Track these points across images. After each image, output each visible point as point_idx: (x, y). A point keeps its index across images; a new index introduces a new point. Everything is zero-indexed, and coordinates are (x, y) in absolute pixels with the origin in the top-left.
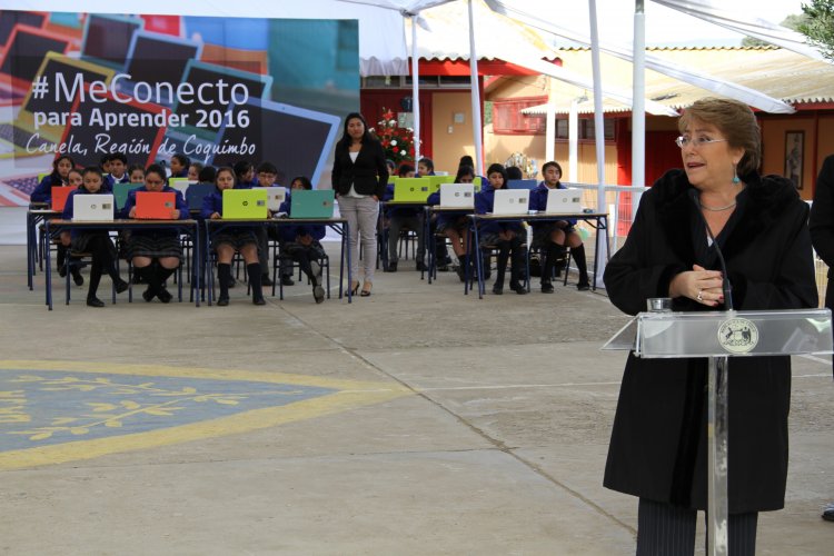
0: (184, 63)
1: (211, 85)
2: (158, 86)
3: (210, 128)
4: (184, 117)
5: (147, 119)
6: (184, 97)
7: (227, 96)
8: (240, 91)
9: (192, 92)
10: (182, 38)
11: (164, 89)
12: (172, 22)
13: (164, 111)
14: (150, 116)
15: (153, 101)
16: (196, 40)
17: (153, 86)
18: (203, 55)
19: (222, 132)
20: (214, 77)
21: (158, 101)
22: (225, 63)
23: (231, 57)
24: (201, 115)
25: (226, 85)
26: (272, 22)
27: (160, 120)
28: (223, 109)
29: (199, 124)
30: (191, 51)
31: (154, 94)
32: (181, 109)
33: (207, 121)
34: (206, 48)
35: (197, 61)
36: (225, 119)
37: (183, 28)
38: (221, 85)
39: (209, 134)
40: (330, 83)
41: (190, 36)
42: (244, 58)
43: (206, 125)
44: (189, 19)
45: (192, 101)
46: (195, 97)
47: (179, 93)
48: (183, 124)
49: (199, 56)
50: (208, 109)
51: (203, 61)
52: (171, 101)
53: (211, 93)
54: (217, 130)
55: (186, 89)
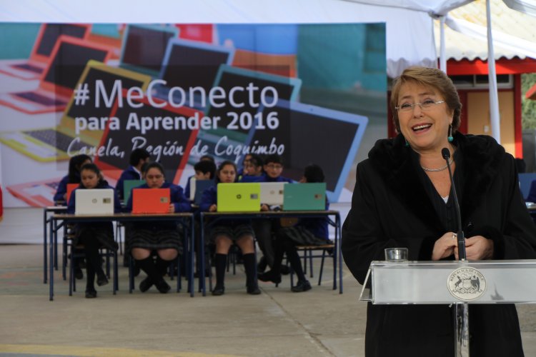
0: (216, 69)
1: (241, 89)
2: (192, 90)
3: (240, 130)
4: (216, 119)
5: (180, 122)
6: (217, 101)
7: (257, 99)
8: (269, 94)
9: (223, 96)
10: (215, 45)
11: (198, 93)
12: (205, 30)
13: (197, 115)
14: (183, 119)
15: (187, 105)
16: (229, 46)
17: (187, 91)
18: (235, 61)
19: (252, 134)
20: (244, 81)
21: (192, 104)
22: (255, 68)
23: (259, 63)
24: (232, 118)
25: (257, 88)
27: (193, 123)
28: (253, 112)
29: (231, 126)
30: (223, 57)
31: (188, 98)
32: (212, 112)
33: (238, 123)
34: (238, 55)
35: (229, 66)
36: (255, 121)
37: (215, 35)
38: (251, 88)
39: (240, 135)
40: (357, 84)
41: (222, 42)
42: (274, 63)
43: (236, 127)
44: (222, 27)
45: (223, 105)
46: (226, 100)
47: (212, 97)
48: (215, 126)
49: (230, 61)
50: (239, 111)
51: (234, 65)
52: (204, 104)
53: (242, 97)
54: (246, 132)
55: (218, 93)
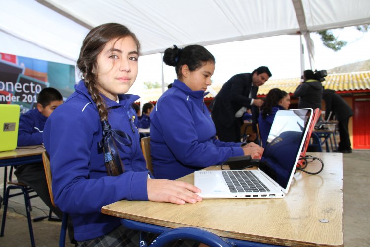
0: (17, 75)
1: (27, 85)
2: (7, 84)
3: (28, 102)
4: (18, 97)
5: (3, 98)
6: (18, 89)
7: (34, 90)
8: (38, 88)
9: (21, 87)
10: (17, 64)
11: (10, 85)
12: (13, 58)
13: (10, 95)
14: (4, 96)
15: (5, 90)
16: (22, 66)
17: (5, 83)
18: (25, 72)
19: (32, 105)
20: (29, 82)
21: (7, 90)
22: (33, 76)
23: (35, 75)
24: (24, 97)
25: (34, 85)
26: (49, 63)
27: (8, 98)
28: (33, 95)
29: (24, 101)
30: (20, 70)
31: (6, 87)
32: (16, 94)
33: (27, 100)
34: (26, 70)
35: (23, 74)
36: (33, 99)
37: (17, 60)
38: (32, 85)
39: (28, 105)
40: (67, 87)
41: (20, 64)
42: (40, 75)
43: (26, 101)
44: (20, 58)
45: (20, 91)
46: (22, 89)
47: (16, 87)
48: (18, 100)
49: (23, 72)
50: (27, 94)
51: (25, 74)
52: (13, 90)
53: (28, 88)
54: (30, 103)
55: (18, 86)
